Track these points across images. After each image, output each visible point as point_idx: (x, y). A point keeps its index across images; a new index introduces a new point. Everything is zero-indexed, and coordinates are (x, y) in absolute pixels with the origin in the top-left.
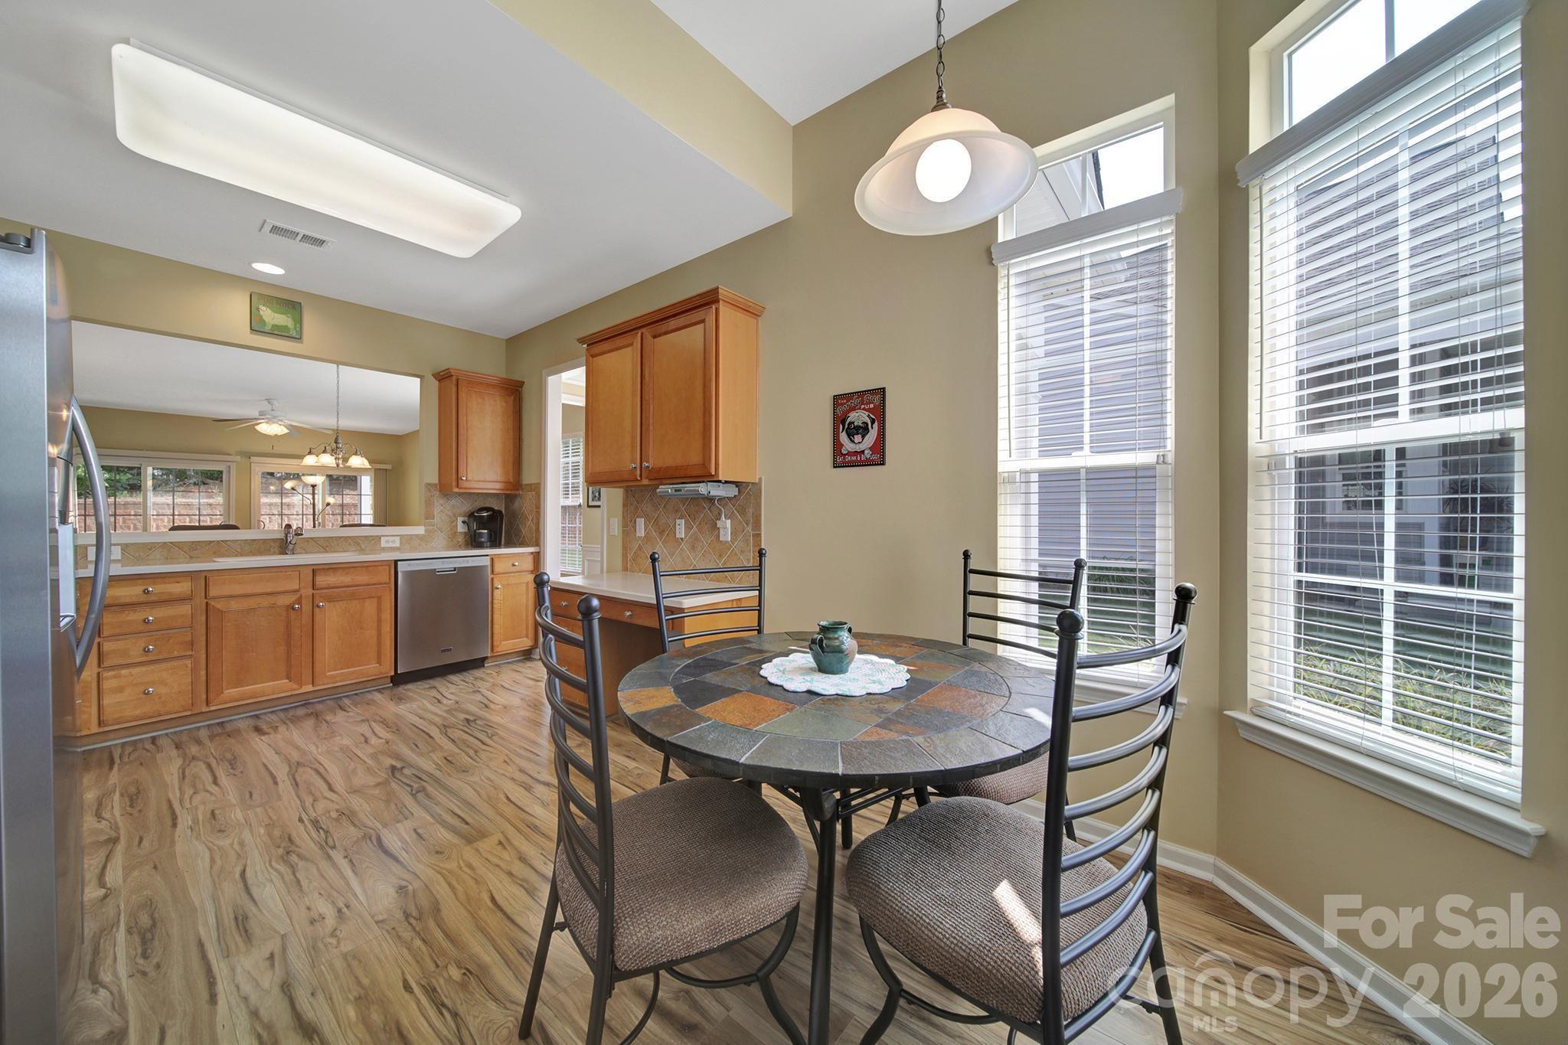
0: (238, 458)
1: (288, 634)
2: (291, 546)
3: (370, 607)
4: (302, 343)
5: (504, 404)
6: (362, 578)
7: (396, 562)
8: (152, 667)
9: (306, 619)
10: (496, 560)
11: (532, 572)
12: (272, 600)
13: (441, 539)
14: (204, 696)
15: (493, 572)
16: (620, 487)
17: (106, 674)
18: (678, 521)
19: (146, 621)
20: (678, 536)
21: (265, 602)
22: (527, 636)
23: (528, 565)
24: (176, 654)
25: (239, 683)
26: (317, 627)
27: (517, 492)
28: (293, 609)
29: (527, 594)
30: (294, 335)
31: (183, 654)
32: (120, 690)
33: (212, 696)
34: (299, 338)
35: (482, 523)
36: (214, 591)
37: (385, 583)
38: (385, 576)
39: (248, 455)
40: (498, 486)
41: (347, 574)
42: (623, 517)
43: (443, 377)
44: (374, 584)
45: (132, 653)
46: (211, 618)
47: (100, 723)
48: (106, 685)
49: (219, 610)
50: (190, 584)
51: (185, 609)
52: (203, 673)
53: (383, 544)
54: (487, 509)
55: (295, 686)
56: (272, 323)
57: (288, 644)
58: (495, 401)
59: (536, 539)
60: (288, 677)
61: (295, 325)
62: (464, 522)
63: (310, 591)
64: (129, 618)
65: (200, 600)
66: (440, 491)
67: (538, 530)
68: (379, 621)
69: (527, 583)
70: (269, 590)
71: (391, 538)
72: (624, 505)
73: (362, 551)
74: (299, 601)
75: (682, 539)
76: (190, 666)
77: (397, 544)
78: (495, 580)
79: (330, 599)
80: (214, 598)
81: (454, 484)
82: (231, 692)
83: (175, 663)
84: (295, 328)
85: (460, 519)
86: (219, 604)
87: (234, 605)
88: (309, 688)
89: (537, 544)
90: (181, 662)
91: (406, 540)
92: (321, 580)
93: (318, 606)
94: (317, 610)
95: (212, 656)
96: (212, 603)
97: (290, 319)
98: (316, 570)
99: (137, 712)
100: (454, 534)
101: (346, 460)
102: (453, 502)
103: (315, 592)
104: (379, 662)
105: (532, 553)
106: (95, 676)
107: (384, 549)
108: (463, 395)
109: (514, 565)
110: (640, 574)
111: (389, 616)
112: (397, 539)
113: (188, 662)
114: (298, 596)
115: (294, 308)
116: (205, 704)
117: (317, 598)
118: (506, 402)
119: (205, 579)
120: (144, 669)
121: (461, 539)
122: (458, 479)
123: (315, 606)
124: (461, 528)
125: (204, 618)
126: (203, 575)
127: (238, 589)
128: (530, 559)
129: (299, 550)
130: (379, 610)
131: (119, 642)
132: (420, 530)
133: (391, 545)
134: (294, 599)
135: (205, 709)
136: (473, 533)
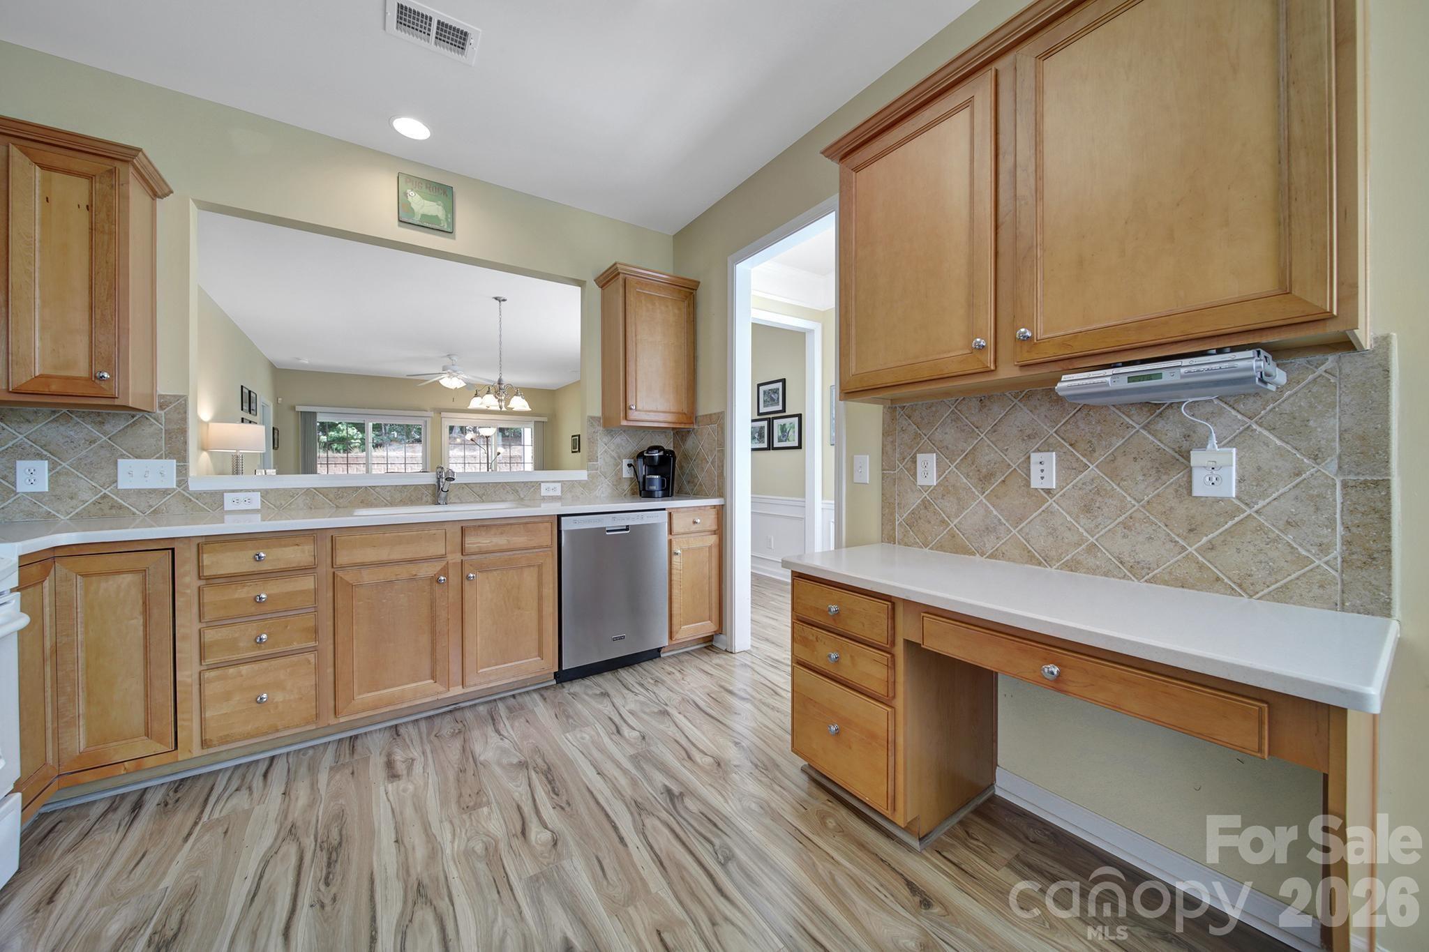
0: (432, 414)
1: (433, 618)
2: (443, 495)
3: (529, 578)
4: (454, 238)
5: (676, 311)
6: (520, 540)
7: (559, 517)
8: (265, 664)
9: (453, 594)
10: (675, 516)
11: (714, 532)
12: (413, 569)
13: (604, 487)
14: (332, 703)
15: (670, 532)
16: (875, 402)
17: (208, 675)
18: (1035, 457)
19: (258, 601)
20: (1036, 483)
21: (403, 572)
22: (710, 619)
23: (710, 522)
24: (295, 646)
25: (375, 686)
26: (466, 608)
27: (691, 426)
28: (438, 581)
29: (710, 561)
30: (445, 228)
31: (304, 645)
32: (227, 696)
33: (340, 705)
34: (450, 233)
35: (653, 467)
36: (342, 558)
37: (547, 547)
38: (547, 538)
39: (439, 411)
40: (670, 418)
41: (502, 533)
42: (884, 452)
43: (609, 278)
44: (534, 548)
45: (241, 645)
46: (339, 596)
47: (204, 743)
48: (210, 690)
49: (347, 582)
50: (312, 547)
51: (307, 583)
52: (330, 670)
53: (544, 492)
54: (659, 448)
55: (441, 689)
56: (421, 212)
57: (433, 632)
58: (667, 307)
59: (720, 487)
60: (433, 677)
61: (447, 215)
62: (629, 465)
63: (458, 557)
64: (236, 596)
65: (325, 569)
66: (604, 426)
67: (721, 475)
68: (540, 598)
69: (710, 547)
70: (409, 556)
71: (552, 483)
72: (886, 434)
73: (520, 501)
74: (445, 571)
75: (1048, 491)
76: (313, 661)
77: (558, 493)
78: (674, 543)
79: (482, 569)
80: (342, 567)
81: (622, 415)
82: (364, 698)
83: (294, 659)
84: (447, 219)
85: (625, 462)
86: (348, 576)
87: (368, 577)
88: (457, 691)
89: (721, 494)
90: (301, 657)
91: (568, 486)
92: (473, 542)
93: (468, 578)
94: (466, 583)
95: (340, 648)
96: (340, 573)
97: (440, 207)
98: (465, 528)
99: (249, 728)
100: (619, 480)
101: (508, 402)
102: (618, 440)
103: (464, 558)
104: (540, 654)
105: (715, 507)
106: (196, 676)
107: (544, 499)
108: (631, 298)
109: (695, 522)
110: (927, 550)
111: (551, 591)
112: (558, 486)
113: (311, 657)
114: (444, 563)
115: (445, 193)
116: (333, 716)
117: (466, 566)
118: (679, 309)
119: (330, 539)
120: (255, 666)
121: (626, 486)
122: (627, 408)
123: (464, 578)
124: (627, 473)
125: (330, 594)
126: (329, 534)
127: (371, 555)
128: (712, 515)
129: (453, 499)
130: (540, 584)
131: (224, 630)
132: (582, 475)
133: (551, 493)
134: (438, 568)
135: (333, 721)
136: (641, 480)
